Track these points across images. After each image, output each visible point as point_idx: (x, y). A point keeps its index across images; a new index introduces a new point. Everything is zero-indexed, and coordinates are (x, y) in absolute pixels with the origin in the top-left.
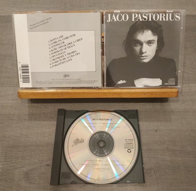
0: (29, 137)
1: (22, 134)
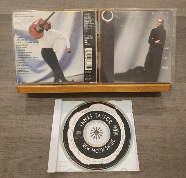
0: (23, 129)
1: (17, 126)
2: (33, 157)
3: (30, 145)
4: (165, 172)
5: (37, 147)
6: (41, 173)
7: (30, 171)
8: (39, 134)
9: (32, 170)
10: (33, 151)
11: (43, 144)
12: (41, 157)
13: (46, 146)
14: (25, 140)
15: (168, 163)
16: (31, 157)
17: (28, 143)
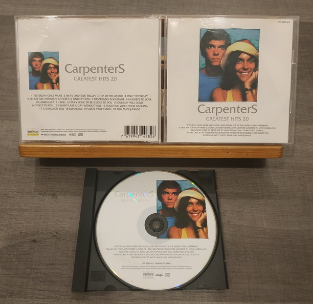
2: (21, 241)
3: (18, 222)
4: (238, 267)
5: (30, 224)
6: (34, 267)
7: (16, 263)
8: (34, 205)
9: (20, 262)
10: (23, 232)
11: (40, 220)
12: (35, 241)
13: (45, 224)
14: (10, 215)
15: (245, 251)
16: (18, 241)
17: (16, 219)
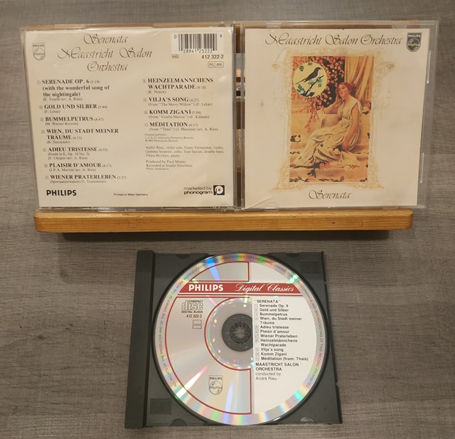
2: (22, 338)
7: (18, 369)
8: (36, 288)
10: (23, 326)
11: (46, 309)
12: (41, 338)
13: (53, 313)
16: (18, 339)
17: (12, 308)
